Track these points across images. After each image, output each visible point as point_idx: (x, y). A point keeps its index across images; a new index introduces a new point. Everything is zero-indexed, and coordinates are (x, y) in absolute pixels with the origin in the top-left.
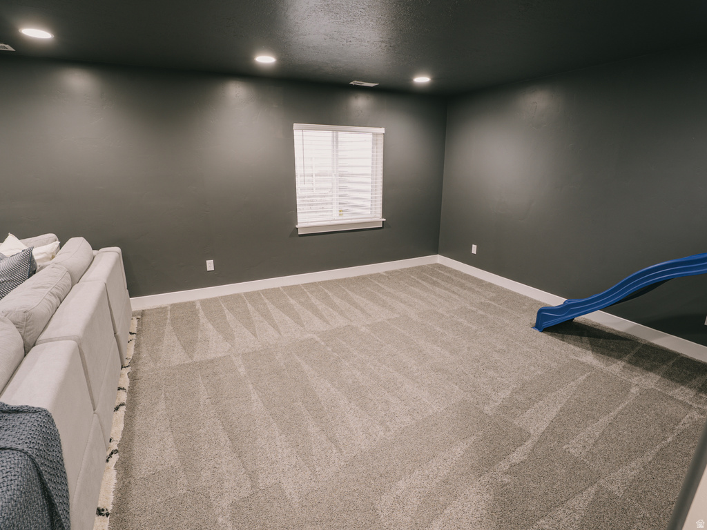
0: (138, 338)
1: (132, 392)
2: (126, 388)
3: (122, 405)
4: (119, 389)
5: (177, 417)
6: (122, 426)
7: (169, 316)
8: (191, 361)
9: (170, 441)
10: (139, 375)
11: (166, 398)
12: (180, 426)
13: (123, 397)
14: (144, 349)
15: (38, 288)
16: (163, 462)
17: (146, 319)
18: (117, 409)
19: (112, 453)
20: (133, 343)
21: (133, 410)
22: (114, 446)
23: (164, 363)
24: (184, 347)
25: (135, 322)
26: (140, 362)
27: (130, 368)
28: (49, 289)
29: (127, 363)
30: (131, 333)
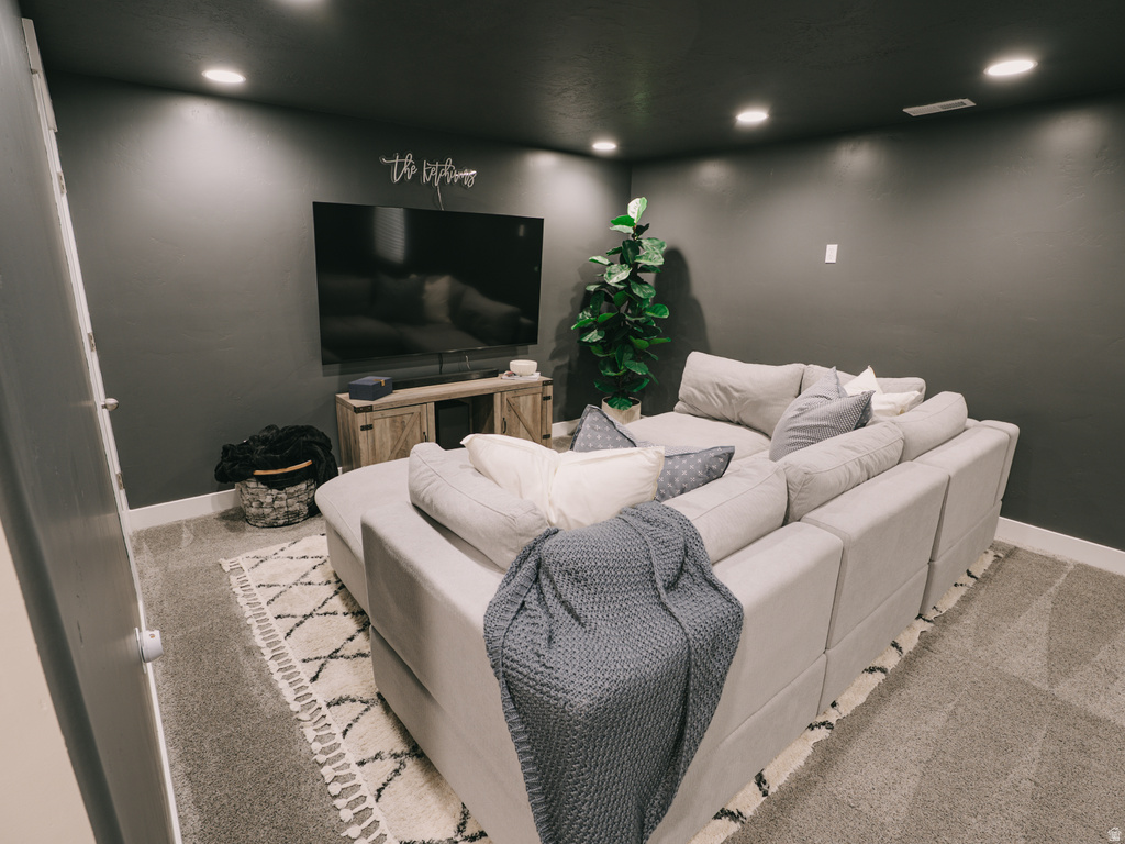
0: (975, 587)
1: (910, 663)
2: (905, 651)
3: (883, 670)
4: (895, 645)
5: (948, 758)
6: (861, 699)
7: (1059, 582)
8: (1046, 687)
9: (910, 784)
10: (937, 645)
11: (953, 714)
12: (943, 778)
13: (891, 660)
14: (974, 610)
15: (849, 448)
16: (876, 804)
17: (1010, 565)
18: (872, 670)
19: (823, 724)
20: (962, 591)
21: (892, 690)
22: (832, 716)
23: (993, 657)
24: (1050, 656)
25: (989, 559)
26: (954, 627)
27: (932, 625)
28: (859, 455)
29: (931, 615)
30: (969, 574)
